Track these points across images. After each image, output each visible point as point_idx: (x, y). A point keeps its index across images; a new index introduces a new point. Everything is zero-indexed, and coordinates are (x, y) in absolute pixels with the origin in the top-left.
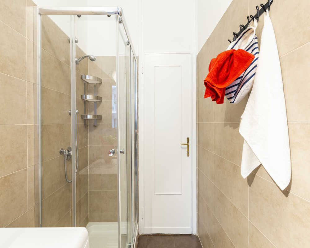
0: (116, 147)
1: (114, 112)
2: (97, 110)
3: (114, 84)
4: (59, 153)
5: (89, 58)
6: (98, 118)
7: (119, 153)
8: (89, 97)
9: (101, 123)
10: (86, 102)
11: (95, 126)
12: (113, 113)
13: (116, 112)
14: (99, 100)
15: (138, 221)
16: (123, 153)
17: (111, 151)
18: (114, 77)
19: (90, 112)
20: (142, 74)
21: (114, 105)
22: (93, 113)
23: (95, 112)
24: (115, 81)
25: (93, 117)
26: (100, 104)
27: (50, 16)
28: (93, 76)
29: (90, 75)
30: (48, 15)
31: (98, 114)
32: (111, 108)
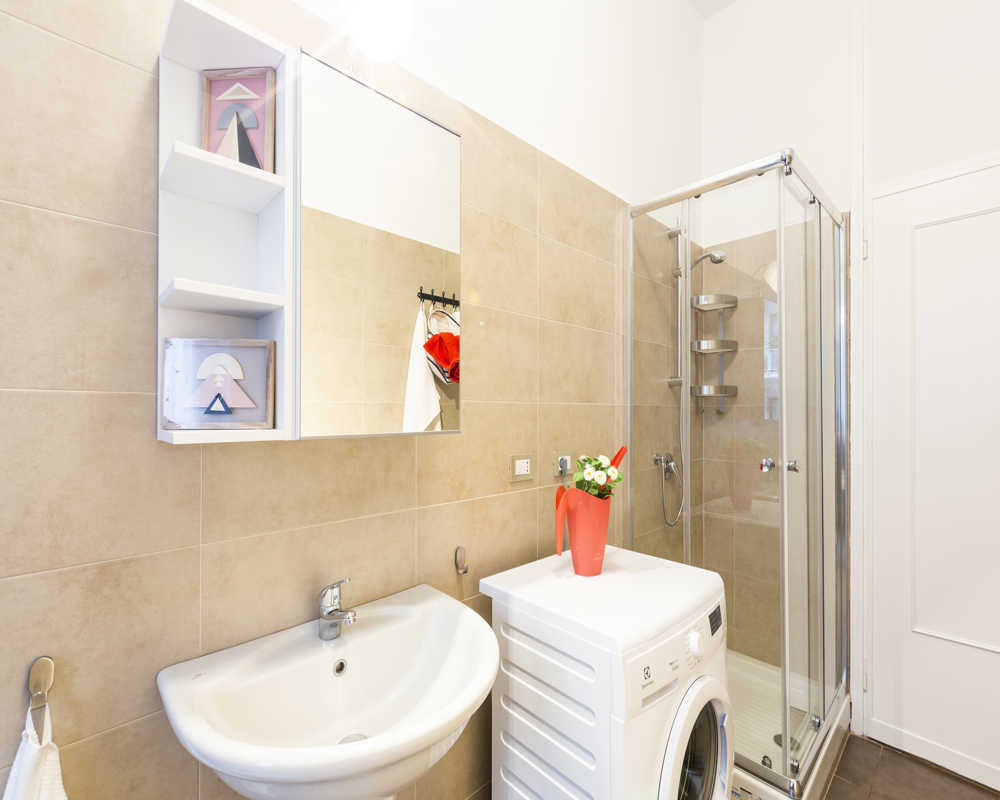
0: (778, 453)
1: (770, 374)
2: (726, 373)
3: (773, 297)
4: (652, 463)
5: (709, 258)
6: (729, 393)
7: (785, 469)
8: (707, 345)
9: (735, 406)
10: (698, 356)
11: (720, 413)
12: (768, 379)
13: (775, 375)
14: (730, 348)
15: (848, 690)
16: (796, 470)
17: (764, 461)
18: (772, 280)
19: (707, 381)
20: (864, 259)
21: (768, 354)
22: (716, 381)
23: (721, 379)
24: (775, 288)
25: (716, 392)
26: (732, 358)
27: (651, 214)
28: (717, 295)
29: (709, 293)
30: (648, 214)
31: (727, 382)
32: (761, 366)
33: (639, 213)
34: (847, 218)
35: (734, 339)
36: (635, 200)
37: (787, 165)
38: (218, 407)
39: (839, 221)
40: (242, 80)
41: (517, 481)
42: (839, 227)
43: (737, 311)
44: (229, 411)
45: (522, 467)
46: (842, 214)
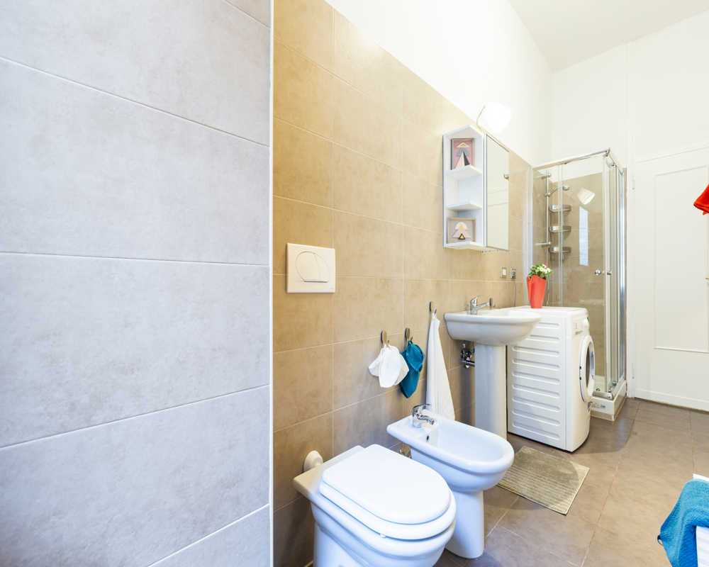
2: (566, 241)
5: (562, 188)
6: (567, 250)
8: (556, 228)
10: (552, 234)
14: (568, 230)
26: (569, 234)
28: (561, 205)
30: (538, 170)
33: (535, 169)
34: (625, 170)
35: (570, 225)
36: (535, 165)
37: (607, 153)
38: (462, 237)
39: (622, 172)
40: (465, 142)
41: (504, 277)
42: (622, 174)
43: (571, 212)
44: (464, 239)
45: (504, 272)
46: (624, 169)
